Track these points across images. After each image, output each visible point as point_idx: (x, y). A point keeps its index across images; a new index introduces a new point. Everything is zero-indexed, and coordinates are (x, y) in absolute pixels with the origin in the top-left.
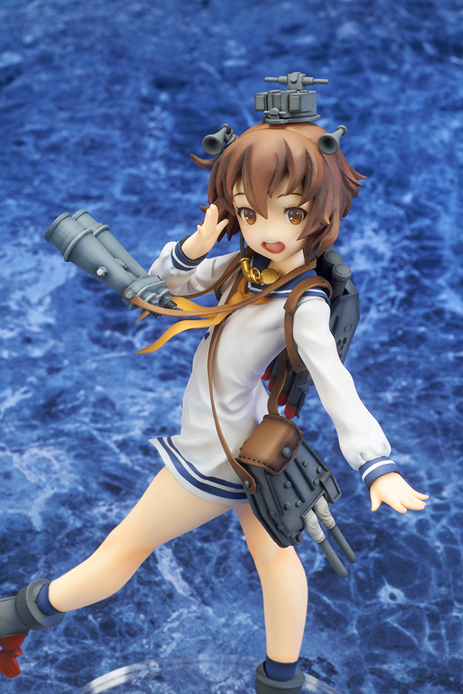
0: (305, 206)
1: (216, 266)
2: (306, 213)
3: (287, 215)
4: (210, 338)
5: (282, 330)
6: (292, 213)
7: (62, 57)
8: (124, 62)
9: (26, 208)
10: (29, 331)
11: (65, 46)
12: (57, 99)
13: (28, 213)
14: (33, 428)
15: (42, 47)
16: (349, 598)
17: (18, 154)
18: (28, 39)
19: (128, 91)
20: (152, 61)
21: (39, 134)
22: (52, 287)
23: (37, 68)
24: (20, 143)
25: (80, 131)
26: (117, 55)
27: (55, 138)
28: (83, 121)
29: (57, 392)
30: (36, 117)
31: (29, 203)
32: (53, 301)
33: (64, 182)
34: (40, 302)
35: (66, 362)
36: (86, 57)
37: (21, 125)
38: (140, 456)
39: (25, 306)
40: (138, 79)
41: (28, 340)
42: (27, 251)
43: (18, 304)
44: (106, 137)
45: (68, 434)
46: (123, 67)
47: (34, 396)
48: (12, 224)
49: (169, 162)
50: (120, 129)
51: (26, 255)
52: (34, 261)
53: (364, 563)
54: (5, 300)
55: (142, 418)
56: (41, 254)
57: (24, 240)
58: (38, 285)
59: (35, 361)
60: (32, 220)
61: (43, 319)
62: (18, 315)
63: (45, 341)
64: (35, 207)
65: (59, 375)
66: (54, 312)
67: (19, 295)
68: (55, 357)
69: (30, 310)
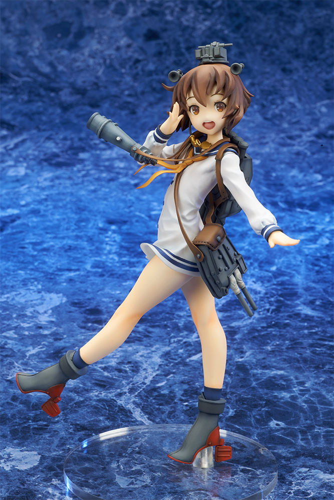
0: (225, 101)
1: (175, 147)
2: (226, 106)
3: (216, 107)
4: (174, 183)
5: (214, 173)
6: (218, 105)
7: (45, 211)
8: (86, 213)
9: (31, 275)
10: (40, 324)
11: (47, 206)
12: (45, 229)
13: (32, 277)
14: (49, 362)
15: (32, 206)
16: (251, 426)
17: (23, 252)
18: (23, 203)
19: (90, 225)
20: (104, 212)
21: (34, 244)
22: (52, 306)
23: (30, 216)
24: (24, 248)
25: (61, 242)
26: (80, 210)
27: (45, 246)
28: (63, 238)
29: (61, 348)
30: (32, 237)
31: (33, 272)
32: (53, 311)
33: (53, 264)
34: (45, 312)
35: (65, 336)
36: (61, 211)
37: (23, 240)
38: (116, 373)
39: (36, 314)
40: (96, 220)
41: (41, 328)
42: (35, 292)
43: (31, 313)
44: (78, 244)
46: (85, 215)
47: (46, 349)
48: (23, 281)
49: (120, 255)
50: (87, 241)
51: (33, 293)
52: (39, 296)
53: (259, 412)
54: (23, 312)
55: (116, 358)
56: (43, 293)
57: (31, 288)
58: (43, 306)
59: (46, 336)
60: (36, 279)
61: (48, 319)
62: (32, 317)
63: (51, 328)
64: (37, 274)
65: (62, 341)
66: (55, 316)
67: (31, 309)
68: (58, 334)
69: (40, 316)
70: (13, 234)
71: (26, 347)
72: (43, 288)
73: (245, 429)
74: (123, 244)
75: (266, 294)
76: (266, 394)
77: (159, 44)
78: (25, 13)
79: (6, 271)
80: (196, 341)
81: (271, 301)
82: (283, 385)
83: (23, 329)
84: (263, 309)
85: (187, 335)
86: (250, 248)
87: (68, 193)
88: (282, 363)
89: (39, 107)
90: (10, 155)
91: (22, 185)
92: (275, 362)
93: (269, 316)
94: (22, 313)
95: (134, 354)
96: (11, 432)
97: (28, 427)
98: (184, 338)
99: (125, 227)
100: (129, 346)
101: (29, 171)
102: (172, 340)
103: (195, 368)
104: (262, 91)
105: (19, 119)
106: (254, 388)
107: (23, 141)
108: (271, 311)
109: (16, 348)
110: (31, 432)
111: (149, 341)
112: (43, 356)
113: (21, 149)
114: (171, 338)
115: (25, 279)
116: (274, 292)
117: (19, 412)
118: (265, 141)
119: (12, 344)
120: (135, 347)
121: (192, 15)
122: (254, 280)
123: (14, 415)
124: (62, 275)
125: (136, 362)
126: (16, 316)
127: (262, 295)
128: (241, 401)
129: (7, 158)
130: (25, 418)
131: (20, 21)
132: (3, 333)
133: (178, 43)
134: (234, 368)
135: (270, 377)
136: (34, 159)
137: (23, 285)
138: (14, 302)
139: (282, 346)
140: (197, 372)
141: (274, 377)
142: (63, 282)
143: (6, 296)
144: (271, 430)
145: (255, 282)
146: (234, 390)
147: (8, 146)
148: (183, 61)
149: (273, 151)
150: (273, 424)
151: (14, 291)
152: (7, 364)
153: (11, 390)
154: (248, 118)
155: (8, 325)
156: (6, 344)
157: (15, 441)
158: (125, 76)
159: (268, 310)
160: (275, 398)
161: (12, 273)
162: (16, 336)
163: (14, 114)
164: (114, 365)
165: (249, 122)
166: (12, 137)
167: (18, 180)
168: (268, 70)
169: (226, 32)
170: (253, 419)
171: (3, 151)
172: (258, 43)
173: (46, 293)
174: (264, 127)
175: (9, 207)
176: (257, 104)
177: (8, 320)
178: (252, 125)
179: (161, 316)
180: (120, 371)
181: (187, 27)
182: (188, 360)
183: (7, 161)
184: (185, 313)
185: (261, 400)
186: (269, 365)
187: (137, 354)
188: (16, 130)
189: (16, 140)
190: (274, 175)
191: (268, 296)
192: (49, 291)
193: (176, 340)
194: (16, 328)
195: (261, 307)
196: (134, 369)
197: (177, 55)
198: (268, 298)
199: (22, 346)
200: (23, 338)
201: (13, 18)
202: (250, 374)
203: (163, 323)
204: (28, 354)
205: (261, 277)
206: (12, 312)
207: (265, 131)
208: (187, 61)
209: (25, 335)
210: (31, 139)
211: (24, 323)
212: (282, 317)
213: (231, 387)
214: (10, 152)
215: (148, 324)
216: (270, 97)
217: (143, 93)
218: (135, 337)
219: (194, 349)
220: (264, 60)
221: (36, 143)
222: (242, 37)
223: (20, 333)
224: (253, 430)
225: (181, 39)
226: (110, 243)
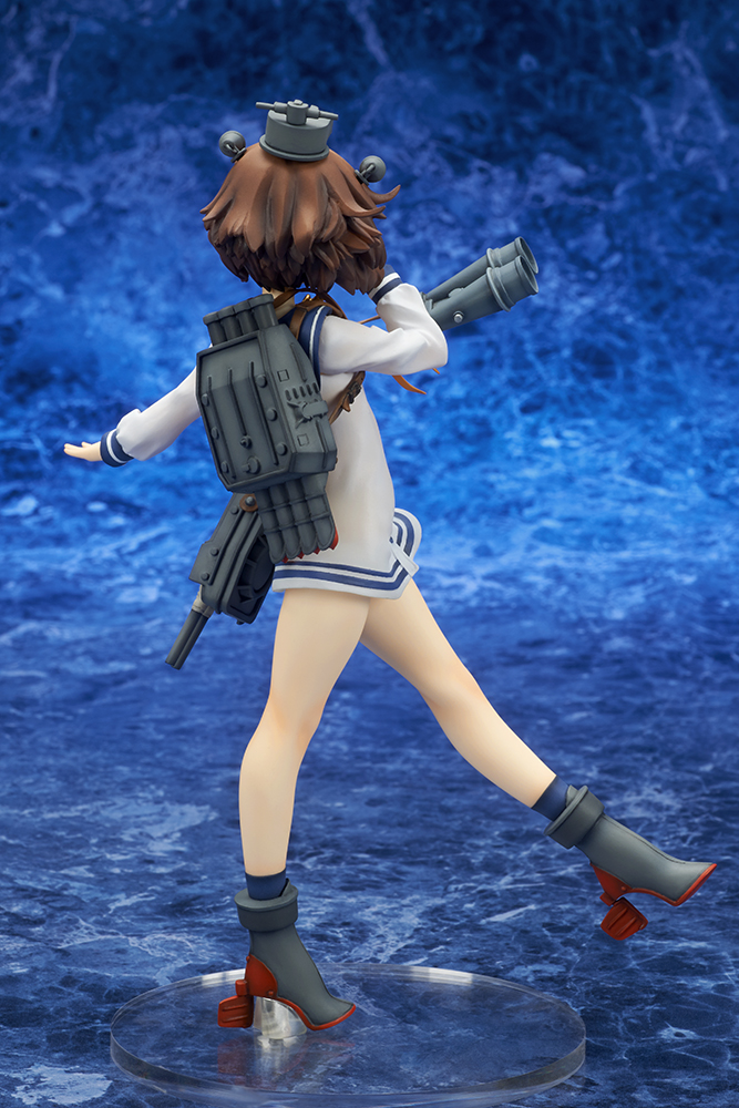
10: (150, 856)
12: (189, 696)
13: (146, 776)
14: (159, 920)
16: (617, 1035)
17: (133, 736)
18: (147, 651)
21: (161, 722)
22: (182, 826)
24: (136, 728)
25: (222, 720)
27: (185, 725)
28: (229, 712)
29: (191, 897)
30: (158, 709)
31: (149, 769)
32: (183, 835)
33: (199, 755)
34: (166, 836)
35: (204, 877)
36: (231, 666)
37: (137, 714)
38: (313, 942)
39: (144, 839)
41: (151, 862)
42: (147, 801)
43: (133, 836)
45: (209, 925)
47: (157, 899)
48: (125, 783)
49: (353, 742)
51: (145, 805)
52: (157, 808)
53: (640, 1013)
54: (114, 834)
55: (314, 916)
56: (167, 804)
57: (141, 795)
58: (163, 825)
59: (160, 876)
60: (153, 780)
61: (171, 848)
62: (133, 844)
63: (174, 863)
64: (158, 772)
65: (195, 886)
66: (186, 843)
67: (135, 831)
68: (189, 873)
69: (152, 842)
70: (116, 704)
71: (112, 894)
72: (169, 795)
73: (602, 1042)
74: (364, 723)
75: (683, 810)
76: (660, 981)
77: (477, 344)
78: (181, 281)
79: (88, 767)
80: (507, 890)
81: (694, 823)
82: (702, 966)
83: (111, 863)
84: (672, 836)
85: (487, 878)
86: (657, 733)
87: (250, 634)
88: (704, 928)
89: (200, 471)
90: (127, 564)
91: (149, 620)
92: (687, 927)
93: (685, 849)
94: (112, 837)
95: (359, 909)
96: (49, 1038)
97: (92, 1032)
98: (481, 884)
99: (371, 696)
100: (350, 897)
101: (166, 595)
102: (452, 887)
103: (498, 935)
104: (707, 441)
105: (154, 494)
106: (631, 971)
107: (160, 538)
108: (690, 839)
109: (87, 895)
110: (97, 1040)
111: (396, 888)
112: (148, 910)
113: (152, 553)
114: (451, 883)
115: (130, 779)
116: (701, 807)
117: (75, 1005)
118: (710, 539)
119: (80, 889)
120: (363, 898)
121: (553, 284)
122: (659, 786)
123: (63, 1009)
124: (215, 774)
125: (362, 924)
126: (98, 843)
127: (673, 813)
128: (600, 993)
129: (119, 569)
130: (87, 1015)
131: (168, 297)
132: (62, 869)
133: (521, 343)
134: (590, 937)
135: (671, 953)
136: (180, 573)
137: (122, 789)
138: (98, 818)
139: (710, 899)
140: (501, 943)
141: (682, 953)
142: (217, 786)
143: (80, 808)
144: (663, 1043)
145: (659, 791)
146: (584, 975)
147: (124, 546)
148: (531, 379)
149: (726, 558)
150: (668, 1033)
151: (100, 800)
152: (63, 922)
153: (63, 967)
154: (672, 495)
155: (76, 857)
156: (65, 888)
157: (57, 1055)
158: (398, 409)
159: (684, 839)
160: (678, 989)
161: (101, 770)
162: (92, 875)
163: (144, 485)
164: (309, 928)
165: (674, 501)
166: (135, 530)
167: (140, 611)
168: (722, 397)
169: (629, 319)
170: (621, 1025)
171: (114, 556)
172: (701, 343)
173: (172, 804)
174: (708, 512)
175: (112, 658)
176: (694, 466)
177: (79, 847)
178: (680, 507)
179: (432, 846)
180: (322, 938)
181: (541, 310)
182: (483, 922)
183: (119, 575)
184: (489, 841)
185: (645, 992)
186: (672, 931)
187: (367, 910)
188: (146, 516)
189: (143, 536)
190: (726, 603)
191: (688, 814)
192: (181, 801)
193: (460, 886)
194: (93, 862)
195: (669, 834)
196: (356, 935)
197: (515, 367)
198: (687, 817)
199: (102, 892)
200: (106, 880)
201: (153, 291)
202: (627, 947)
203: (434, 857)
204: (112, 907)
205: (675, 783)
206: (89, 836)
207: (709, 519)
208: (540, 378)
209: (112, 874)
210: (178, 534)
211: (115, 853)
212: (716, 850)
213: (577, 970)
214: (128, 558)
215: (401, 859)
216: (726, 453)
217: (436, 444)
218: (365, 880)
219: (500, 903)
220: (714, 377)
221: (188, 541)
222: (666, 330)
223: (100, 871)
224: (618, 1044)
225: (527, 335)
226: (333, 721)
